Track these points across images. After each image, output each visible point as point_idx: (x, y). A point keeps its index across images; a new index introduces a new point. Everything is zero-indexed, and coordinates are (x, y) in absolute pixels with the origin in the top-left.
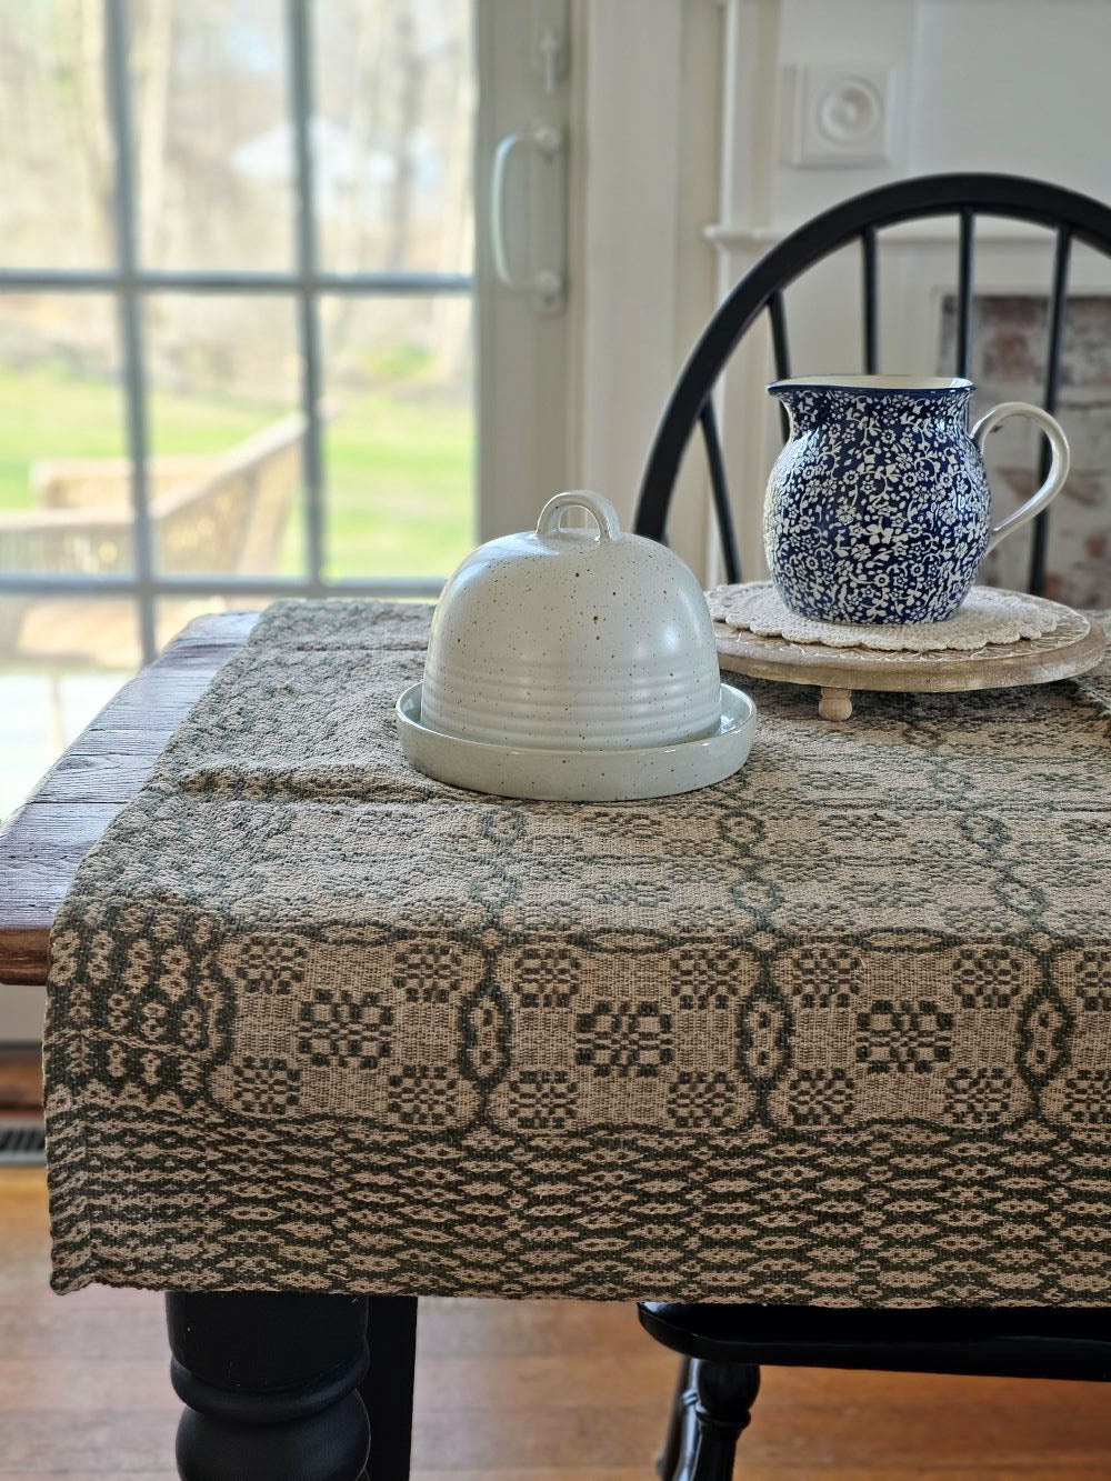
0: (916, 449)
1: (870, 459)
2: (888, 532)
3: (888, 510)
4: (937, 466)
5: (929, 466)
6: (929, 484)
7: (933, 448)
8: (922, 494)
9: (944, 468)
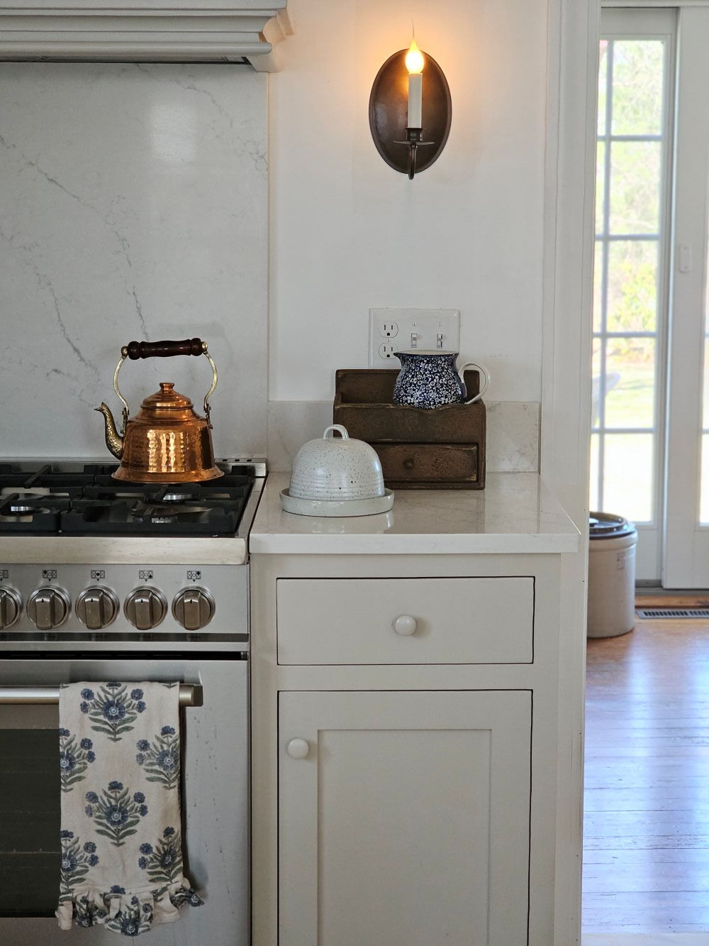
0: (424, 373)
1: (410, 376)
2: (412, 399)
3: (412, 392)
4: (430, 379)
5: (427, 379)
6: (426, 385)
7: (430, 374)
8: (423, 387)
9: (432, 380)
